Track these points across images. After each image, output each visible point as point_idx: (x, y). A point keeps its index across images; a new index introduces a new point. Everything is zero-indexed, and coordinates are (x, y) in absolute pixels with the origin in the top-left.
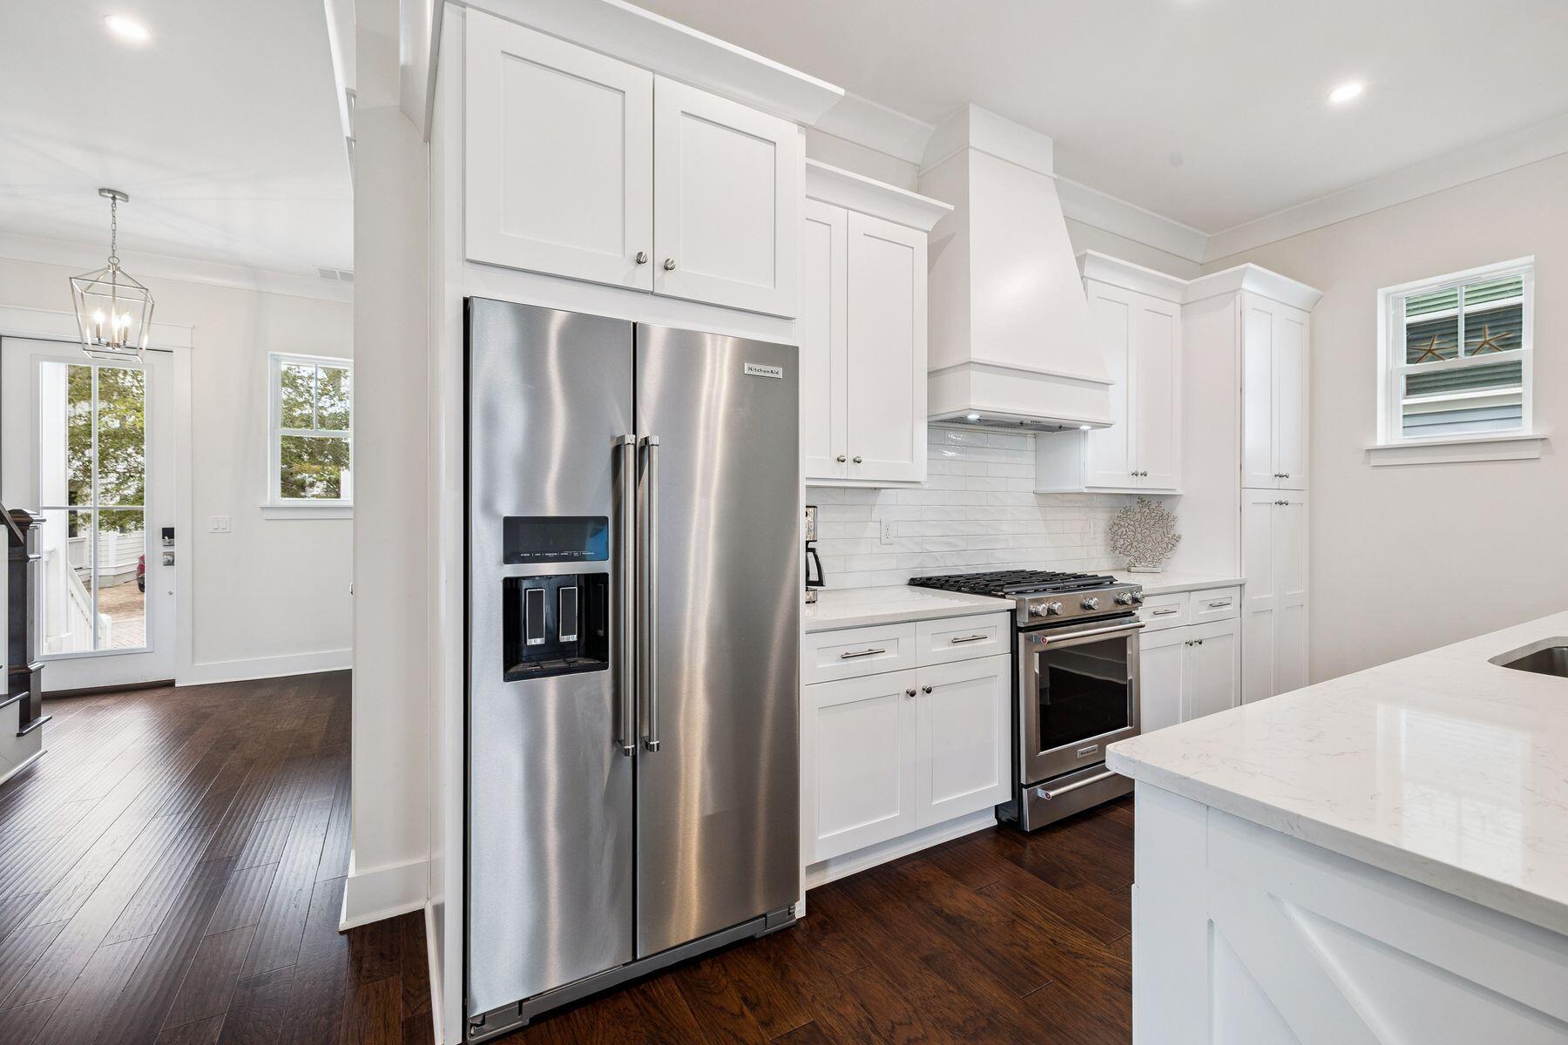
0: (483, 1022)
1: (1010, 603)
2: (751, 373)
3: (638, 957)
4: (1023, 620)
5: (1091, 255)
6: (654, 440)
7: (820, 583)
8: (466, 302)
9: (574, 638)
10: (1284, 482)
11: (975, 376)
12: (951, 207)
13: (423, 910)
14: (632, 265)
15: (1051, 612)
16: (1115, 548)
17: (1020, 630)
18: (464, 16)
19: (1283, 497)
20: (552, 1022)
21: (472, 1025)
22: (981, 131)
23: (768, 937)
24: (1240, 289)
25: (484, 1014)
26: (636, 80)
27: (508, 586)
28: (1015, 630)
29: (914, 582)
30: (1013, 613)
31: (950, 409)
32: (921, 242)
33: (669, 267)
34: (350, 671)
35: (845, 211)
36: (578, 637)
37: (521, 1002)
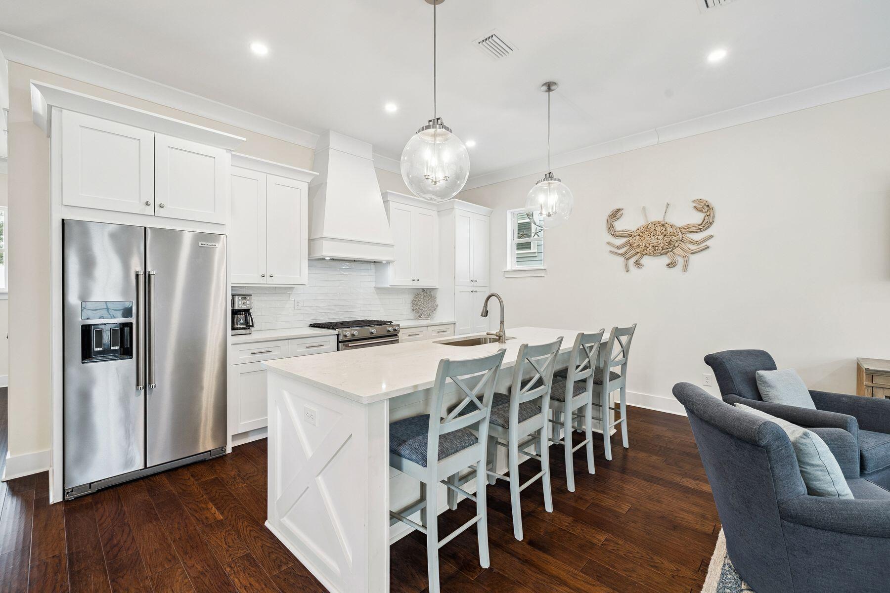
0: (72, 491)
1: (336, 332)
2: (202, 246)
3: (148, 466)
4: (341, 338)
5: (390, 193)
6: (152, 273)
7: (252, 326)
8: (63, 220)
9: (117, 348)
10: (475, 284)
11: (325, 243)
12: (318, 174)
13: (48, 471)
14: (144, 206)
15: (353, 335)
16: (413, 310)
17: (340, 342)
18: (61, 112)
19: (474, 289)
20: (106, 492)
21: (68, 493)
22: (334, 143)
23: (211, 460)
24: (454, 208)
25: (73, 488)
26: (146, 135)
27: (84, 329)
28: (339, 342)
29: (313, 326)
30: (338, 335)
31: (318, 255)
32: (305, 187)
33: (162, 206)
34: (7, 387)
35: (265, 174)
36: (120, 347)
37: (90, 484)
